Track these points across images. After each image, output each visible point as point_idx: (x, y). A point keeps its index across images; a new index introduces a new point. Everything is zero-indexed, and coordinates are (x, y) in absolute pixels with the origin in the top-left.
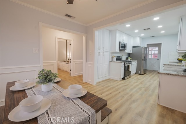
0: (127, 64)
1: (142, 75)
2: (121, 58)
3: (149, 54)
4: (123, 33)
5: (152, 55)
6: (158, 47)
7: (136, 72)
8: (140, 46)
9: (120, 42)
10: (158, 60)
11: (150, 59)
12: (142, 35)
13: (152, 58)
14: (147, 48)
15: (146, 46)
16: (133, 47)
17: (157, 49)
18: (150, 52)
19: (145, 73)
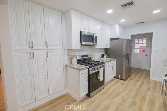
0: (93, 70)
1: (124, 80)
2: (89, 57)
3: (135, 48)
4: (89, 16)
5: (139, 49)
6: (146, 39)
7: (115, 75)
8: (122, 38)
9: (81, 32)
10: (147, 55)
11: (137, 54)
12: (123, 21)
13: (139, 52)
14: (131, 40)
15: (130, 38)
16: (111, 39)
17: (145, 41)
18: (136, 46)
19: (129, 77)
